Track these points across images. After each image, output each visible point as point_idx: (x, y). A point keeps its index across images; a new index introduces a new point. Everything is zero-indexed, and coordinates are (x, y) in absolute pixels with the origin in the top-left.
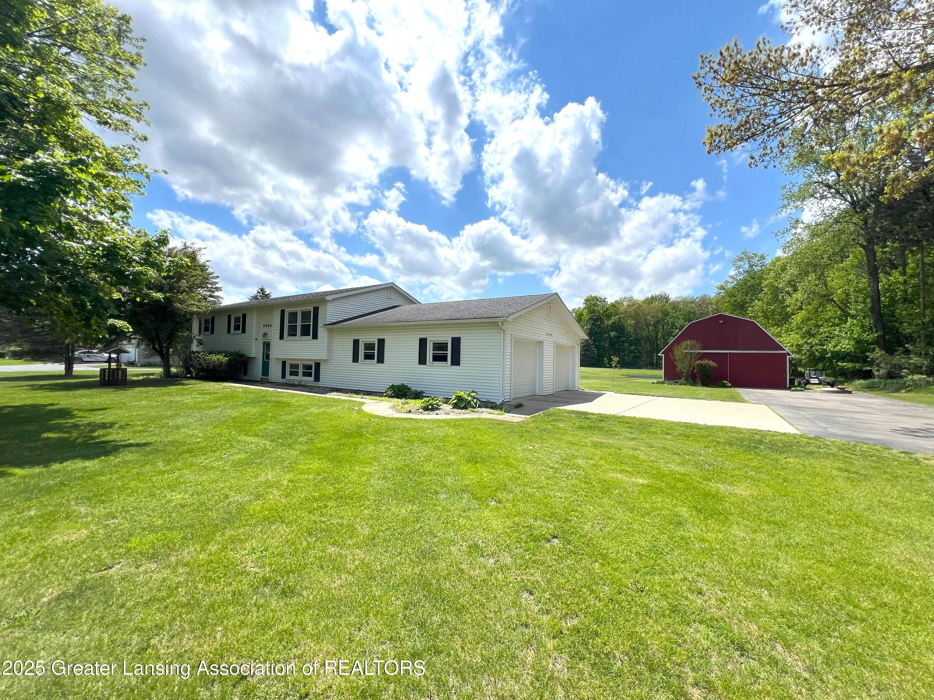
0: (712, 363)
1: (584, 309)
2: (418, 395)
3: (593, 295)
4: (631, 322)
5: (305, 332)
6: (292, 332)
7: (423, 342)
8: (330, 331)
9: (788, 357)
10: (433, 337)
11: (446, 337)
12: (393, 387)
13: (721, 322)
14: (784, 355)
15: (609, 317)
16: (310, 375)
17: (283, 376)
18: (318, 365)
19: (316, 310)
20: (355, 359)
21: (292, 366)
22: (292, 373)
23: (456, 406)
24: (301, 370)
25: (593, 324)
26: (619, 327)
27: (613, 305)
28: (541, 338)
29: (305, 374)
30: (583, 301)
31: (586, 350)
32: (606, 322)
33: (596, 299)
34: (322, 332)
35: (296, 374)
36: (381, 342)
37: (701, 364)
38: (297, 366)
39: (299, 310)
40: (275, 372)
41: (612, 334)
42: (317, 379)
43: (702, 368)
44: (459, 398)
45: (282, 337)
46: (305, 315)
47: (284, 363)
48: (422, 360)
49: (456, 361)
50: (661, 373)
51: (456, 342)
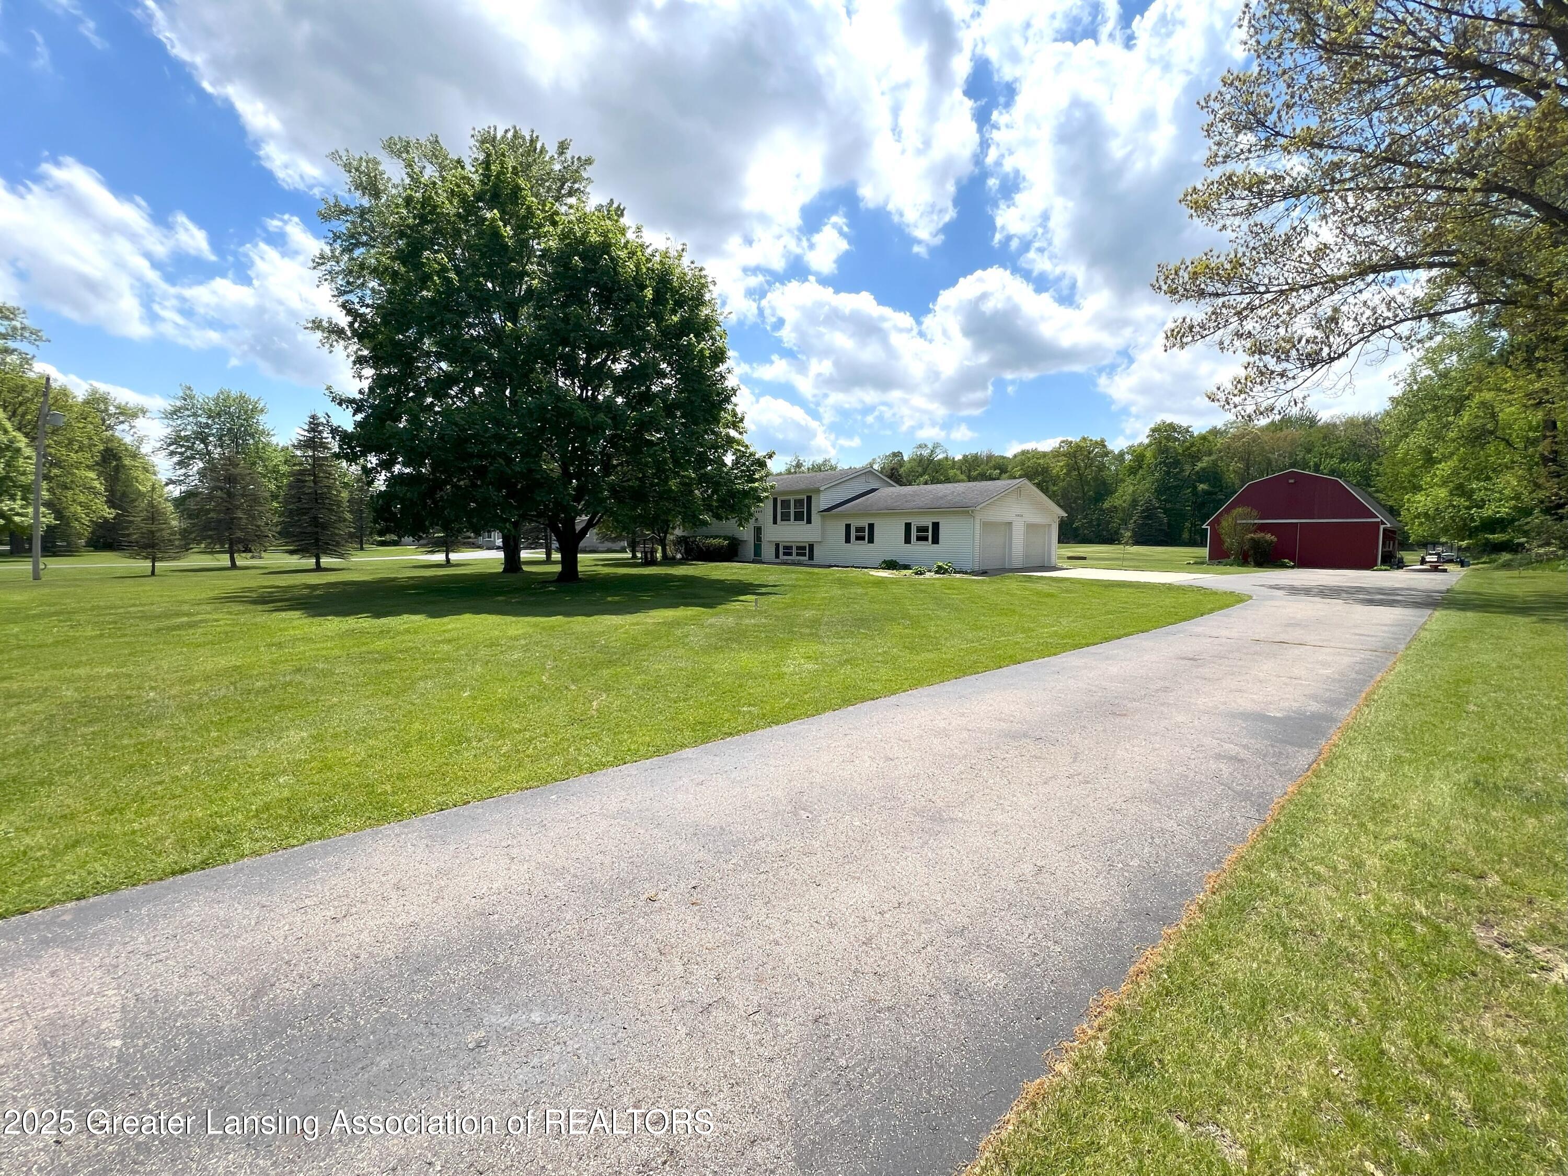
0: (1269, 537)
1: (1149, 445)
2: (906, 567)
3: (1168, 422)
4: (1236, 465)
5: (798, 517)
6: (786, 517)
7: (908, 526)
8: (823, 517)
9: (1382, 527)
10: (916, 522)
11: (927, 522)
12: (885, 562)
13: (1291, 481)
14: (1377, 525)
15: (1196, 458)
16: (804, 555)
17: (777, 556)
18: (811, 547)
19: (809, 499)
20: (848, 540)
21: (785, 548)
22: (785, 554)
23: (937, 572)
24: (794, 551)
25: (1168, 473)
26: (1213, 476)
27: (1203, 438)
28: (1009, 519)
29: (798, 554)
30: (1147, 431)
31: (1146, 517)
32: (1187, 468)
33: (1172, 427)
34: (815, 517)
35: (790, 554)
36: (871, 526)
37: (1252, 539)
38: (790, 548)
39: (792, 498)
40: (768, 551)
41: (1201, 487)
42: (811, 557)
43: (1255, 544)
44: (940, 567)
45: (775, 522)
46: (799, 502)
47: (777, 546)
48: (908, 540)
49: (936, 541)
50: (1205, 552)
51: (936, 526)
